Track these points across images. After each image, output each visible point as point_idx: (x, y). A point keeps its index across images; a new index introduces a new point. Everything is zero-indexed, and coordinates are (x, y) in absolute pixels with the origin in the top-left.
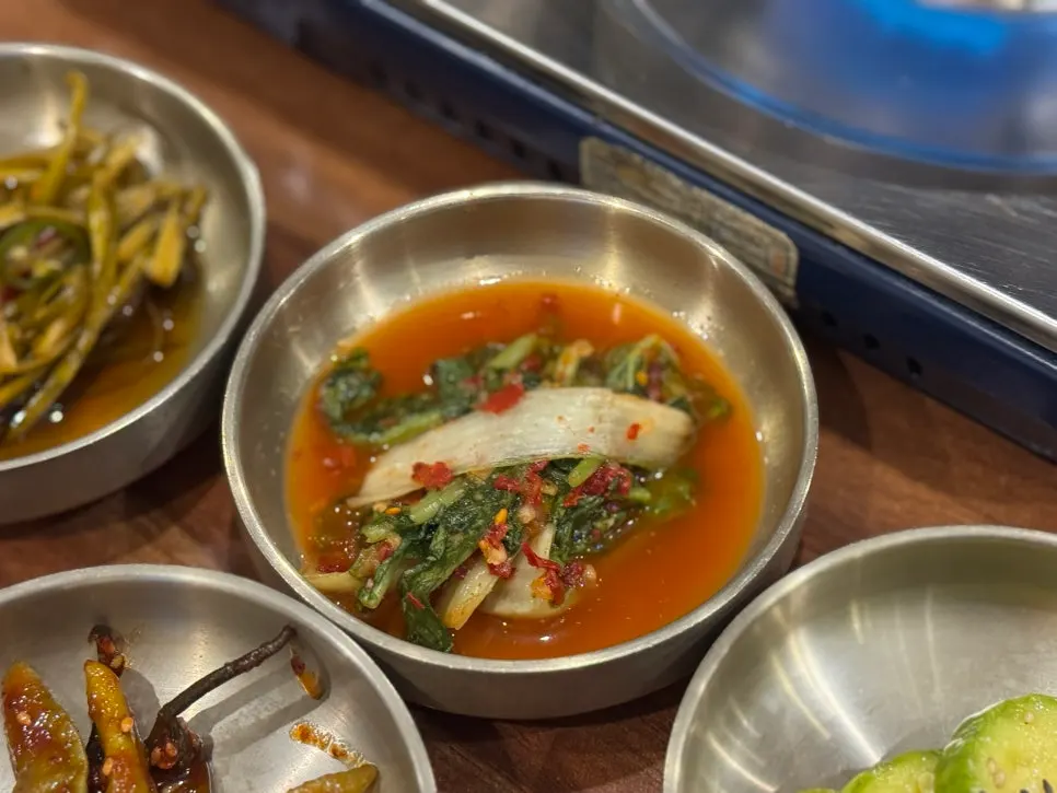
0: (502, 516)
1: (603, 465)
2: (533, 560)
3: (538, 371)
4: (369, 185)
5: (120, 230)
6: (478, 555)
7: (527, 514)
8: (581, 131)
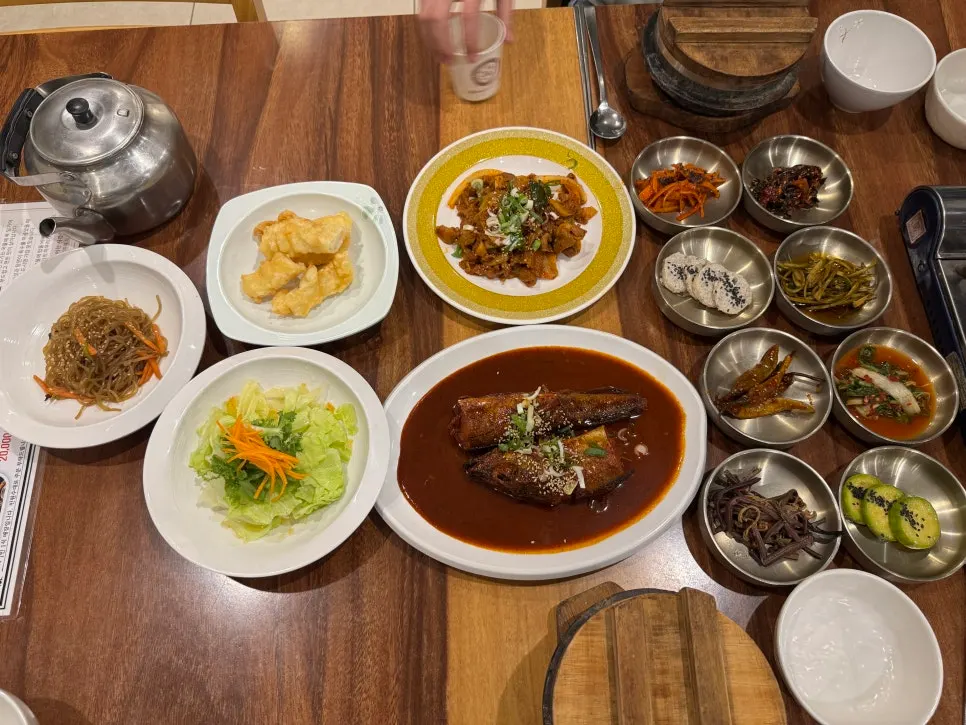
1: (898, 405)
2: (871, 407)
3: (903, 380)
4: (907, 326)
5: (857, 292)
6: (863, 398)
7: (878, 399)
8: (956, 350)
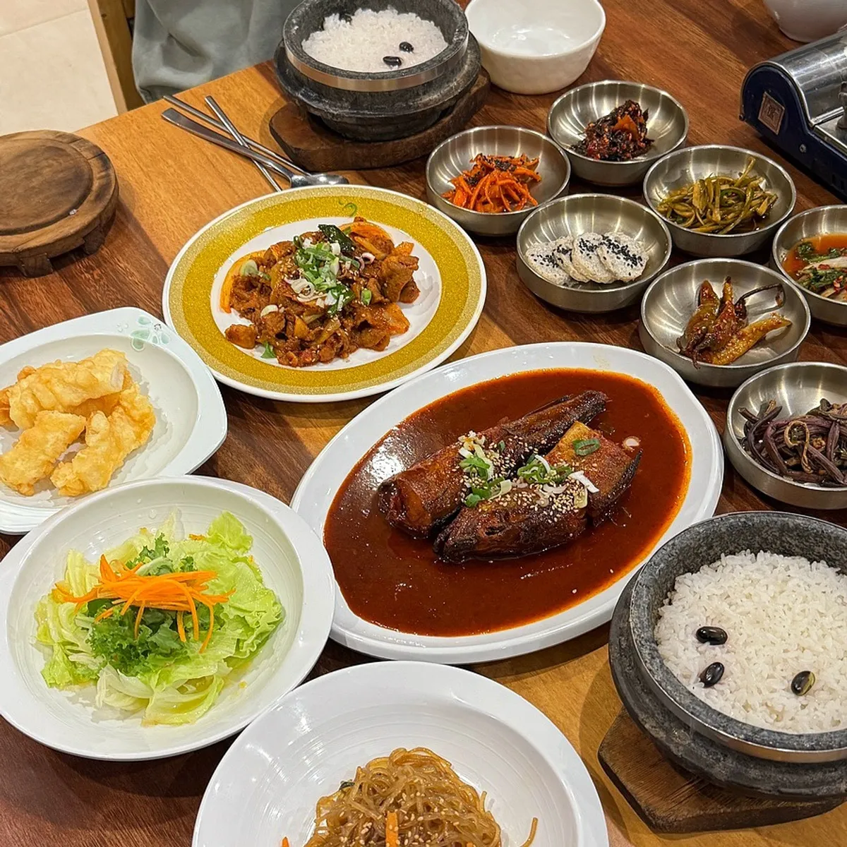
0: (841, 277)
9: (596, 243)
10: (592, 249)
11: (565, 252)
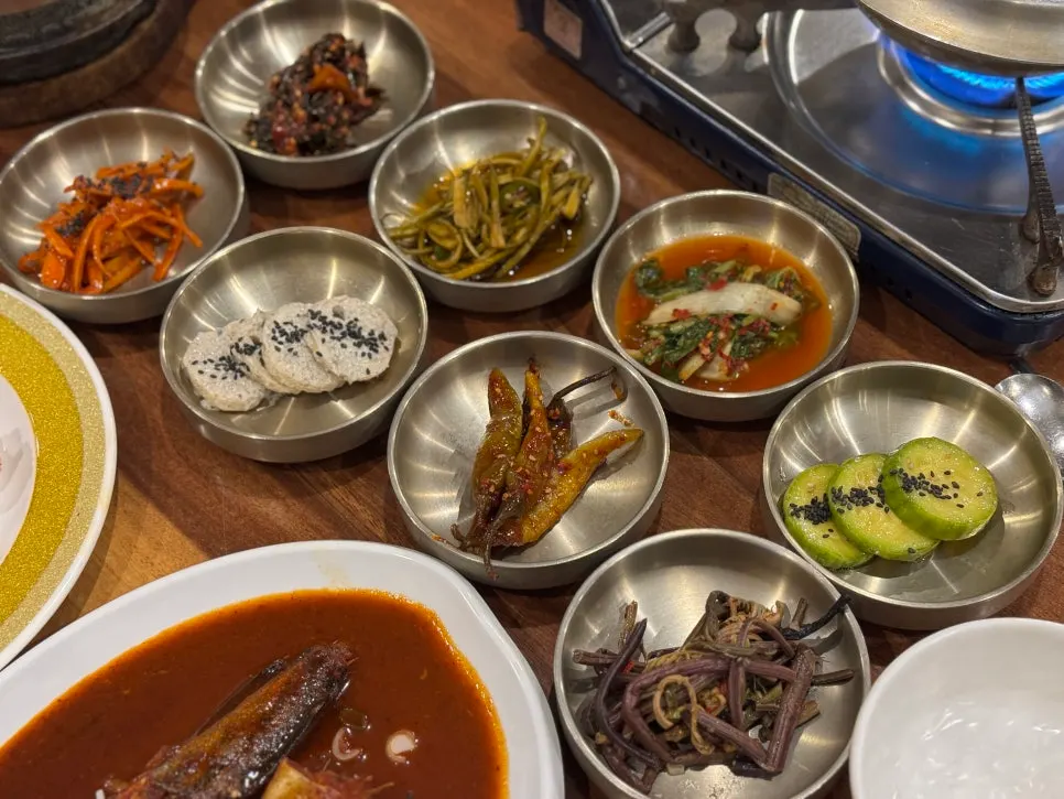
0: (710, 334)
1: (758, 319)
2: (721, 355)
3: (735, 275)
4: (666, 185)
5: (554, 191)
6: (697, 350)
7: (721, 335)
8: (770, 169)
9: (301, 325)
10: (296, 336)
11: (249, 350)
